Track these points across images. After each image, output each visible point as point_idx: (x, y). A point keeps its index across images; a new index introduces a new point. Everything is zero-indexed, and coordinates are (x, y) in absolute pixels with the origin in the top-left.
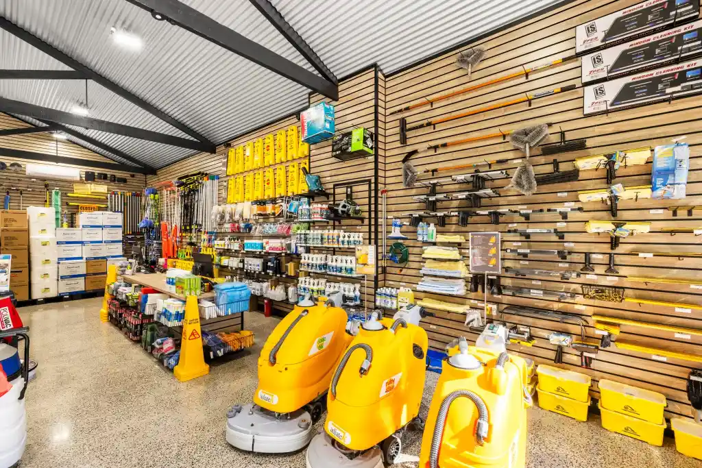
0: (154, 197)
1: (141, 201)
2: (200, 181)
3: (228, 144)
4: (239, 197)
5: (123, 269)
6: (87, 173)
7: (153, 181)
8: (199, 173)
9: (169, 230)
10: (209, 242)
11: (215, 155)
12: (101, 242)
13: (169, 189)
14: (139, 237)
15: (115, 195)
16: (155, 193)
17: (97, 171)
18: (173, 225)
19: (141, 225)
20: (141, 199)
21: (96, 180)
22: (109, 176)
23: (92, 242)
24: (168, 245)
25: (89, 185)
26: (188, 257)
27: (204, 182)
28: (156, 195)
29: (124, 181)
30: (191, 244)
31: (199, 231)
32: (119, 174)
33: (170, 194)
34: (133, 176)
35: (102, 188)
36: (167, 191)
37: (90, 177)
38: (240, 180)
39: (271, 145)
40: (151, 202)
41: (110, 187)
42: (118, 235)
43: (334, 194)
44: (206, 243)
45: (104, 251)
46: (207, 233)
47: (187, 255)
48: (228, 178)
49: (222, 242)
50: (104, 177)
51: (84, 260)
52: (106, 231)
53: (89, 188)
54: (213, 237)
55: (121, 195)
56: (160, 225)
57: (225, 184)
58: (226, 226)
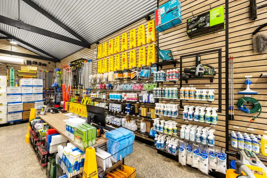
0: (59, 72)
2: (82, 63)
3: (98, 43)
4: (104, 70)
6: (27, 61)
7: (59, 65)
8: (82, 59)
9: (66, 88)
10: (87, 94)
11: (90, 49)
12: (32, 94)
13: (66, 68)
14: (52, 91)
15: (41, 71)
16: (59, 70)
17: (32, 60)
18: (68, 86)
19: (53, 85)
20: (53, 74)
21: (32, 64)
22: (38, 63)
23: (27, 94)
24: (66, 95)
25: (29, 67)
26: (76, 101)
27: (84, 63)
28: (60, 72)
29: (45, 65)
30: (77, 95)
31: (82, 88)
32: (43, 62)
33: (67, 70)
34: (49, 63)
35: (35, 68)
36: (65, 69)
37: (29, 63)
38: (105, 61)
39: (126, 39)
40: (58, 75)
41: (39, 68)
42: (41, 90)
43: (181, 63)
44: (85, 95)
45: (33, 98)
46: (86, 89)
47: (75, 100)
48: (98, 60)
49: (95, 94)
50: (36, 63)
51: (22, 104)
52: (34, 88)
54: (89, 91)
55: (44, 72)
56: (62, 86)
57: (96, 63)
58: (97, 85)
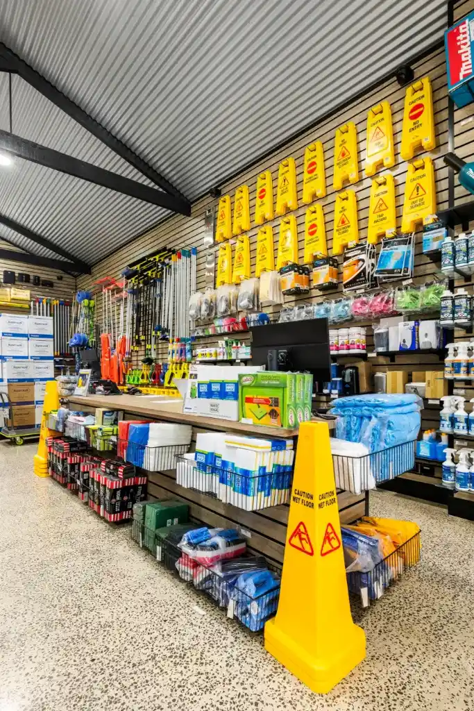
0: (89, 303)
1: (70, 312)
2: (167, 261)
3: (216, 193)
4: (241, 272)
5: (69, 386)
6: (5, 273)
7: (88, 283)
8: (164, 249)
9: (112, 342)
10: (181, 355)
11: (190, 218)
12: (27, 358)
13: (112, 287)
14: (68, 360)
15: (39, 303)
16: (89, 297)
17: (17, 269)
18: (119, 339)
19: (73, 341)
20: (71, 309)
21: (17, 283)
22: (32, 278)
23: (14, 357)
24: (112, 368)
25: (8, 289)
26: (145, 381)
27: (172, 262)
28: (92, 302)
29: (48, 284)
30: (149, 361)
31: (165, 339)
32: (44, 275)
33: (113, 295)
34: (60, 278)
35: (24, 294)
36: (109, 290)
37: (9, 279)
38: (242, 246)
39: (319, 161)
40: (84, 311)
41: (33, 292)
42: (49, 348)
44: (176, 357)
45: (33, 370)
46: (178, 340)
47: (143, 377)
48: (216, 248)
49: (213, 350)
50: (25, 279)
51: (5, 382)
52: (33, 341)
53: (8, 293)
54: (188, 347)
55: (47, 304)
56: (98, 339)
57: (210, 258)
58: (217, 323)
